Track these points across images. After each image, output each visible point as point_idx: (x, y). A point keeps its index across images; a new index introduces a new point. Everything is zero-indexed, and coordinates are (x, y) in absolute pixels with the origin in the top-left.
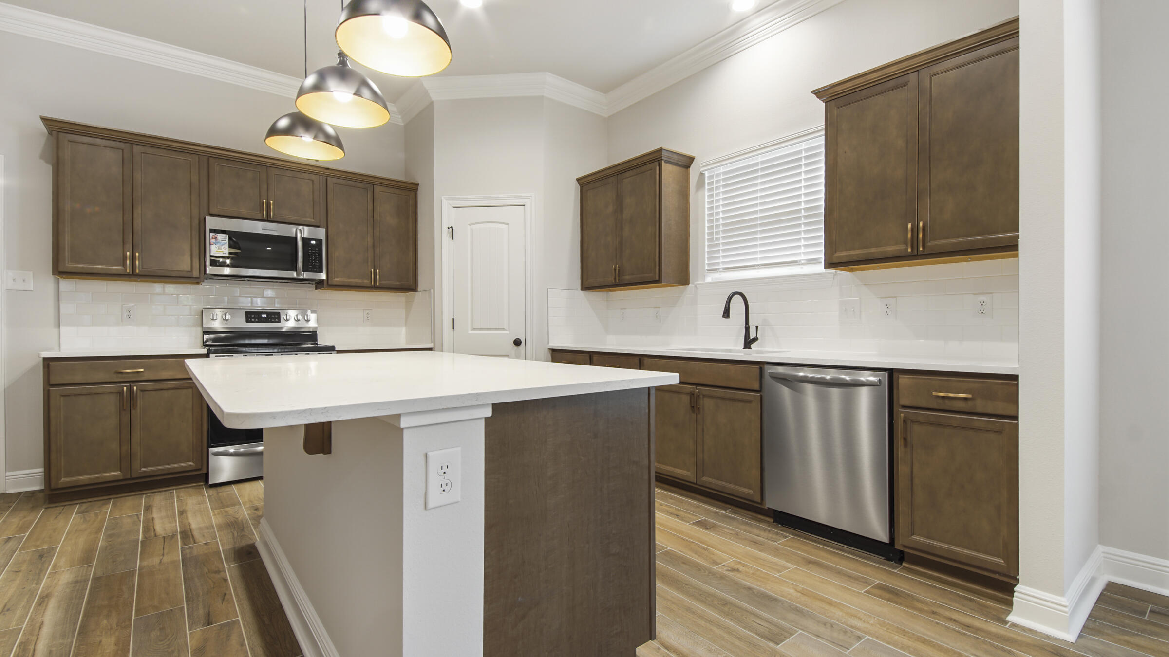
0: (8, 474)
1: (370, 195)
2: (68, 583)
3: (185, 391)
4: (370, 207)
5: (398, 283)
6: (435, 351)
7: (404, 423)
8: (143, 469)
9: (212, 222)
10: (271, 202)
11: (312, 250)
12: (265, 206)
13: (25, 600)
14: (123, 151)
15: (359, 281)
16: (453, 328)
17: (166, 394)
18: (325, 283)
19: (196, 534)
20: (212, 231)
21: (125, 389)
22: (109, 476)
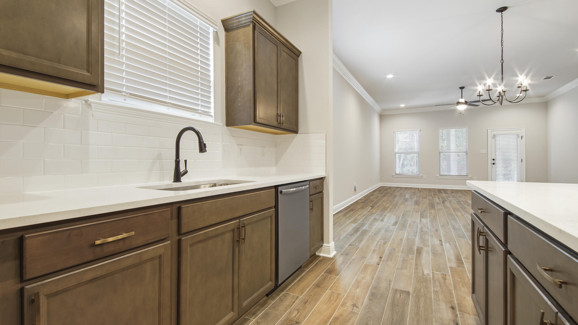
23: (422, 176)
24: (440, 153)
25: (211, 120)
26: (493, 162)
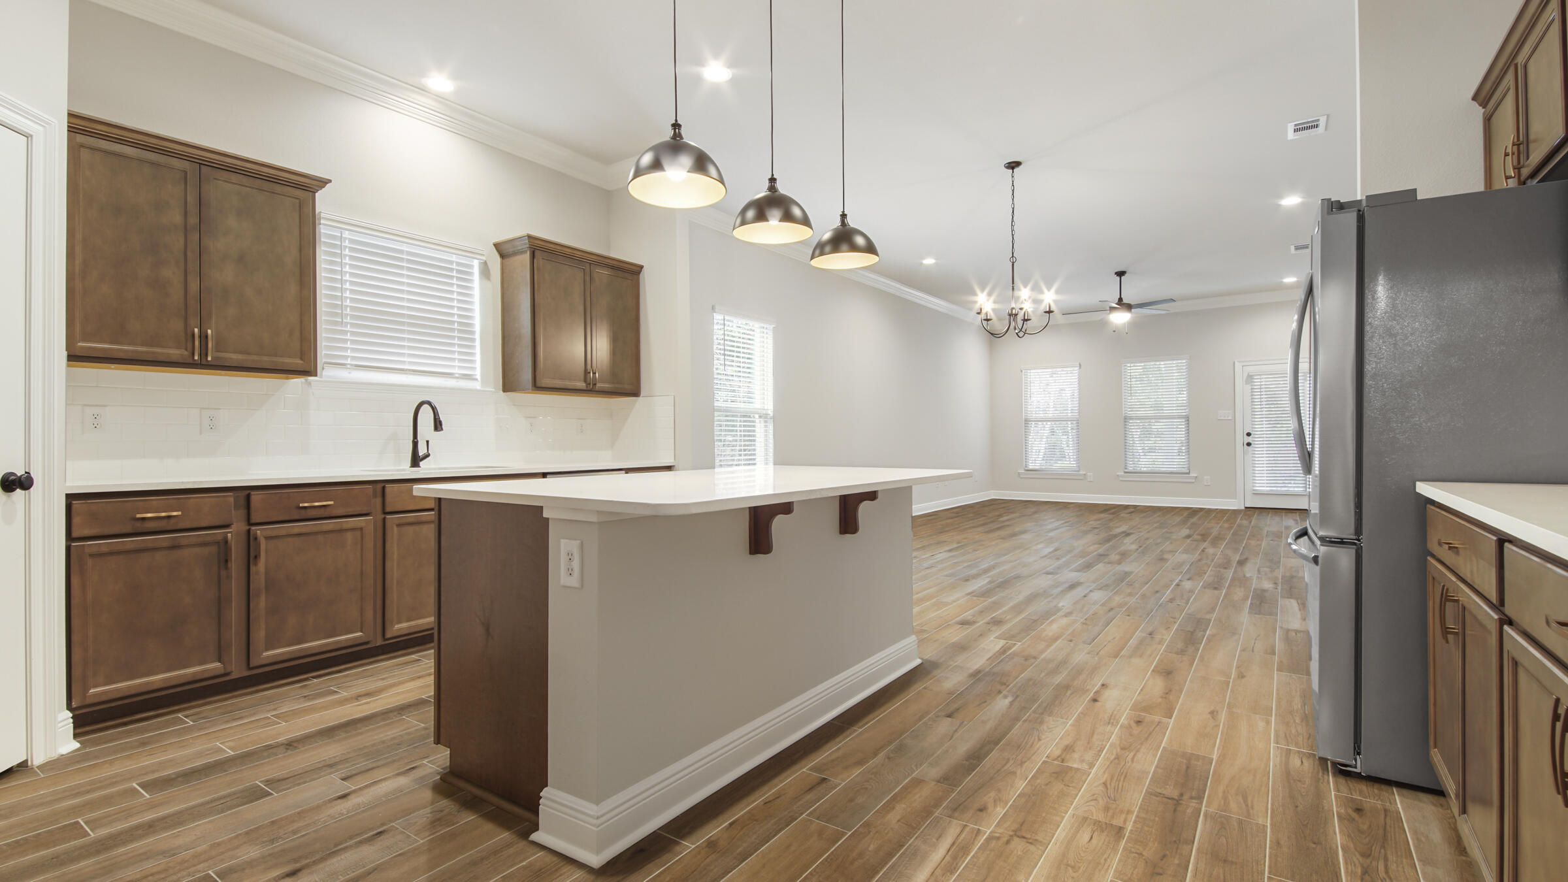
23: (1085, 474)
24: (1126, 419)
25: (477, 385)
26: (1249, 439)
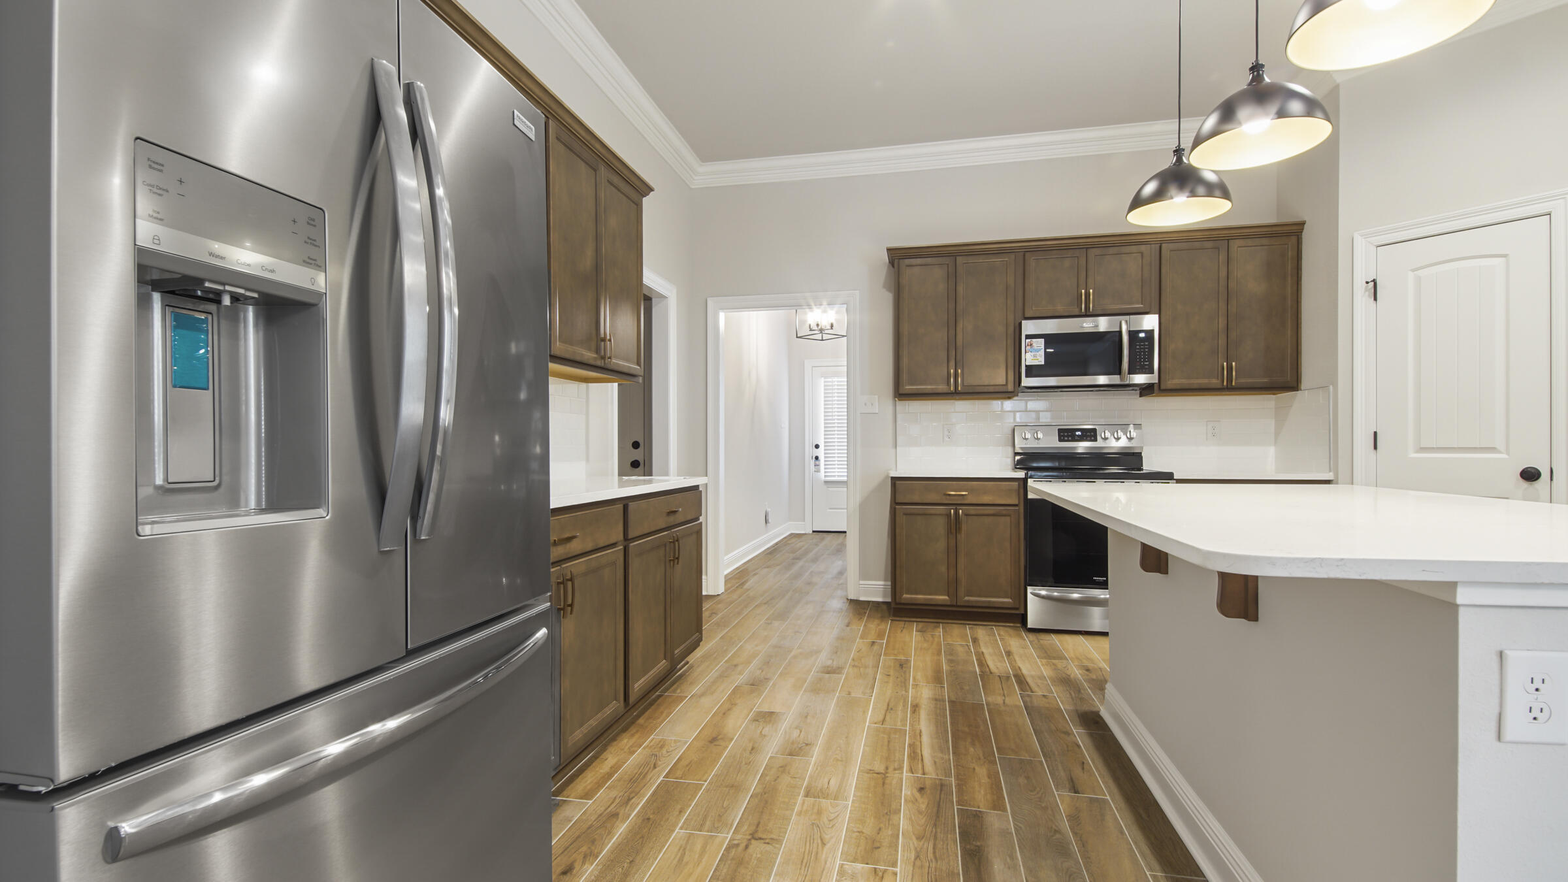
0: (862, 582)
1: (1223, 257)
2: (929, 698)
3: (1003, 519)
4: (1223, 273)
5: (1265, 380)
6: (1337, 483)
7: (1463, 596)
8: (967, 598)
9: (1029, 327)
10: (1091, 291)
11: (1140, 345)
12: (1083, 297)
13: (901, 704)
14: (948, 266)
15: (1203, 382)
16: (1375, 448)
17: (987, 520)
18: (1156, 387)
19: (1029, 680)
20: (1028, 337)
21: (952, 511)
22: (940, 600)
